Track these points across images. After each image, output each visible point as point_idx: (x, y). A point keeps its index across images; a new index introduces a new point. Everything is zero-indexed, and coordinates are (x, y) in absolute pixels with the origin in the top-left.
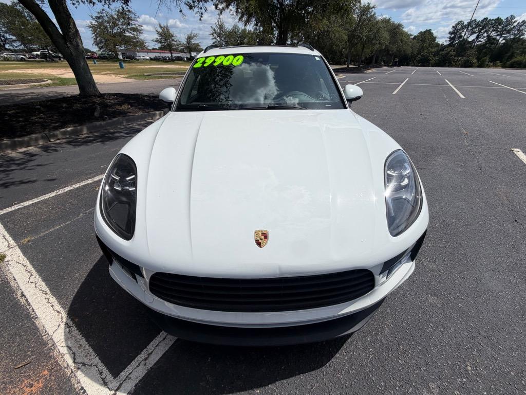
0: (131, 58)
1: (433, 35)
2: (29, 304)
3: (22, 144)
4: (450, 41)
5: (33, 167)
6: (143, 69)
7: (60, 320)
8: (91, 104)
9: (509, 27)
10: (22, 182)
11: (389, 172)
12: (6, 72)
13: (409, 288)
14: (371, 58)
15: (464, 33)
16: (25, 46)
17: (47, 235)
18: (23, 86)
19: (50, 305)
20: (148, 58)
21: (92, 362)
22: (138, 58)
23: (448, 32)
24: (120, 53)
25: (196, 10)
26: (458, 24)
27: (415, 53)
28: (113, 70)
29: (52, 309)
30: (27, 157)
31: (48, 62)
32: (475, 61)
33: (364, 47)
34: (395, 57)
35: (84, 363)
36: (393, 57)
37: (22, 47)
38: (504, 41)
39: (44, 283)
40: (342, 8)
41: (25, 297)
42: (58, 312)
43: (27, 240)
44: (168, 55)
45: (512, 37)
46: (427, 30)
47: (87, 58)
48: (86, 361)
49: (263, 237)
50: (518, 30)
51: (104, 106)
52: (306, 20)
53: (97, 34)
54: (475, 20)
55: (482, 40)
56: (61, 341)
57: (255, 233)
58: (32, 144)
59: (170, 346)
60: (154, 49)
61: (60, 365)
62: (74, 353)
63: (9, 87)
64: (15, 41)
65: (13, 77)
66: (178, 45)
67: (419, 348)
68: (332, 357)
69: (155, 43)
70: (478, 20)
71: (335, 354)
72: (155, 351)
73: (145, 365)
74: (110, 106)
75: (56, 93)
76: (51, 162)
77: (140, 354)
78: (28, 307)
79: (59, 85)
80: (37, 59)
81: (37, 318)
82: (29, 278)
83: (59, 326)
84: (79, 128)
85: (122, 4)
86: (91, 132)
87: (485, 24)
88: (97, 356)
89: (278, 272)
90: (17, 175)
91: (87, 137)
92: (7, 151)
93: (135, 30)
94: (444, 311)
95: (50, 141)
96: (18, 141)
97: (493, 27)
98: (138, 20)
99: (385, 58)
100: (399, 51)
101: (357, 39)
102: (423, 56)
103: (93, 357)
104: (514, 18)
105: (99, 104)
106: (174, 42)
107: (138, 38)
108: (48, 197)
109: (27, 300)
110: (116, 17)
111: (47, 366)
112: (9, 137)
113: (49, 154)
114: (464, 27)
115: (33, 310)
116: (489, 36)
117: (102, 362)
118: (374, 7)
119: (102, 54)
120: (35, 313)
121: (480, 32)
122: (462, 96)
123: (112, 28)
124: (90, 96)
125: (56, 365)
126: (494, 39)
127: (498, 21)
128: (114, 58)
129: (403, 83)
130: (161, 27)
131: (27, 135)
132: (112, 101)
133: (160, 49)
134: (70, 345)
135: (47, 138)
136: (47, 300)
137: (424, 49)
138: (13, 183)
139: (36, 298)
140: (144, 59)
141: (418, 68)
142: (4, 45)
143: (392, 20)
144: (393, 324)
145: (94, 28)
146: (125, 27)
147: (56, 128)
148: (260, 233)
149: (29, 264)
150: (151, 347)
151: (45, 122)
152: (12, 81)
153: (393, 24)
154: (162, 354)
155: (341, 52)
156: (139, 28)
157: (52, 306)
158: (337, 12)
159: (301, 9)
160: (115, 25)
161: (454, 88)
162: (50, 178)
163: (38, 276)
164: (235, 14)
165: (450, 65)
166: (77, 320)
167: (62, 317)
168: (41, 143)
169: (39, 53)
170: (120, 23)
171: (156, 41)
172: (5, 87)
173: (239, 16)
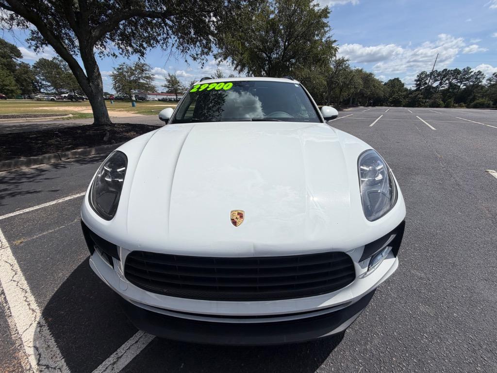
0: (142, 99)
1: (401, 82)
2: (6, 302)
3: (36, 162)
4: (416, 86)
5: (41, 180)
6: (151, 107)
7: (33, 319)
8: (102, 131)
9: (467, 76)
10: (28, 192)
11: (362, 167)
12: (37, 109)
13: (398, 296)
14: (349, 100)
15: (428, 80)
16: (57, 90)
17: (40, 238)
18: (48, 119)
19: (27, 303)
20: (157, 99)
21: (56, 365)
22: (148, 99)
23: (414, 80)
24: (134, 95)
25: (199, 61)
26: (422, 73)
27: (387, 95)
28: (126, 107)
29: (28, 307)
30: (37, 172)
31: (73, 101)
32: (442, 102)
33: (341, 90)
34: (370, 99)
35: (48, 365)
36: (368, 99)
37: (54, 91)
38: (465, 87)
39: (26, 282)
40: (320, 60)
41: (4, 295)
42: (33, 310)
43: (19, 241)
44: (173, 97)
45: (471, 83)
46: (395, 79)
47: (106, 99)
48: (51, 363)
49: (238, 217)
50: (476, 78)
51: (113, 132)
52: (290, 69)
53: (117, 81)
54: (436, 71)
55: (445, 86)
56: (29, 341)
57: (231, 212)
58: (44, 162)
59: (141, 349)
60: (162, 93)
61: (22, 367)
62: (40, 355)
63: (36, 119)
64: (49, 86)
65: (42, 112)
66: (182, 89)
67: (415, 360)
68: (318, 368)
69: (163, 88)
70: (439, 71)
71: (321, 365)
72: (125, 354)
73: (112, 370)
74: (118, 133)
75: (74, 124)
76: (58, 176)
77: (109, 357)
78: (5, 305)
79: (79, 118)
80: (65, 100)
81: (11, 316)
82: (13, 277)
83: (31, 325)
84: (88, 149)
85: (139, 56)
86: (98, 154)
87: (445, 74)
88: (63, 358)
89: (252, 251)
90: (25, 186)
91: (94, 157)
92: (21, 167)
93: (148, 78)
94: (438, 321)
95: (61, 160)
96: (33, 159)
97: (453, 76)
98: (152, 71)
99: (360, 100)
100: (373, 94)
101: (335, 84)
102: (394, 98)
103: (59, 359)
104: (471, 69)
105: (108, 131)
106: (179, 87)
107: (150, 84)
108: (48, 205)
109: (5, 298)
110: (134, 68)
111: (9, 367)
112: (25, 156)
113: (57, 170)
114: (427, 76)
115: (9, 308)
116: (450, 83)
117: (67, 364)
118: (347, 60)
119: (118, 96)
120: (10, 311)
121: (442, 80)
122: (433, 129)
123: (130, 77)
124: (102, 125)
125: (18, 367)
126: (455, 85)
127: (457, 72)
128: (128, 99)
129: (379, 118)
130: (169, 75)
131: (42, 154)
132: (121, 129)
133: (168, 92)
134: (38, 346)
135: (59, 157)
136: (25, 298)
137: (394, 93)
138: (20, 193)
139: (15, 296)
140: (153, 100)
141: (390, 108)
142: (40, 90)
143: (364, 70)
144: (383, 333)
145: (115, 77)
146: (140, 76)
147: (68, 149)
148: (236, 213)
149: (17, 264)
150: (121, 351)
151: (60, 144)
152: (40, 115)
153: (365, 74)
154: (133, 358)
155: (322, 95)
156: (152, 76)
157: (29, 305)
158: (317, 63)
159: (286, 61)
160: (132, 74)
161: (425, 123)
162: (54, 189)
163: (22, 275)
164: (231, 65)
165: (419, 106)
166: (50, 319)
167: (36, 316)
168: (53, 161)
169: (67, 95)
170: (136, 73)
171: (165, 86)
172: (33, 119)
173: (234, 66)
